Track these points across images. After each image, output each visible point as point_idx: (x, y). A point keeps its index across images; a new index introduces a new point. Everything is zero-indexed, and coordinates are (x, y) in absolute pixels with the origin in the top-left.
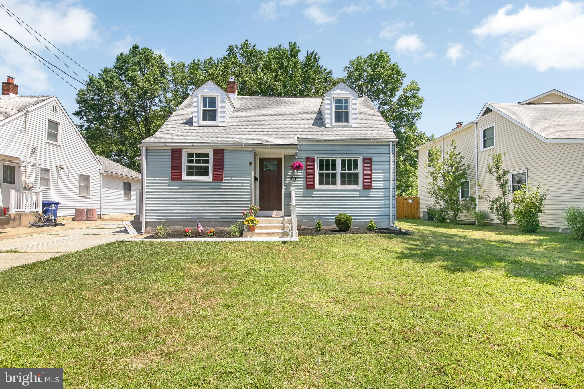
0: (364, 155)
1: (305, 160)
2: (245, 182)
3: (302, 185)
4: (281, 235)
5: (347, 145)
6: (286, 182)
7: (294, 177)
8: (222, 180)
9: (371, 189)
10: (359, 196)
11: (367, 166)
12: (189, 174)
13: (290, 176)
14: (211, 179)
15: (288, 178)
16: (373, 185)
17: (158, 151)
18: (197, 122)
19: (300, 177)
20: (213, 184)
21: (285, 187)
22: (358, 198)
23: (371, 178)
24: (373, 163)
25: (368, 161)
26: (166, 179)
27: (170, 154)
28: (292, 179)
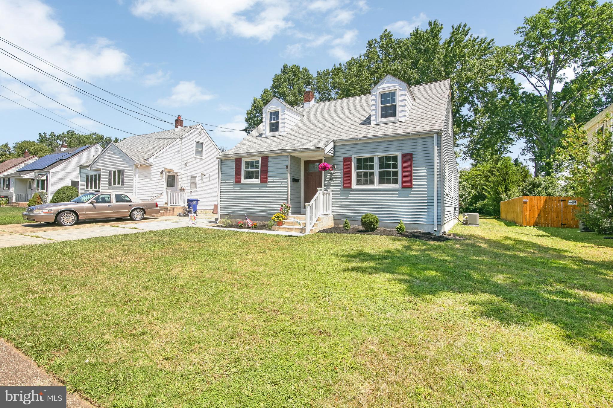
0: (404, 151)
1: (342, 160)
2: (283, 183)
3: (340, 185)
4: (300, 231)
5: (384, 142)
6: (326, 182)
7: (333, 177)
8: (266, 182)
9: (412, 188)
10: (397, 195)
11: (407, 163)
12: (247, 178)
13: (329, 177)
14: (259, 182)
15: (328, 178)
16: (413, 183)
17: (228, 161)
18: (265, 134)
19: (338, 177)
20: (261, 185)
21: (325, 187)
22: (397, 198)
23: (411, 176)
24: (414, 159)
25: (408, 157)
26: (232, 182)
27: (234, 163)
28: (331, 179)
